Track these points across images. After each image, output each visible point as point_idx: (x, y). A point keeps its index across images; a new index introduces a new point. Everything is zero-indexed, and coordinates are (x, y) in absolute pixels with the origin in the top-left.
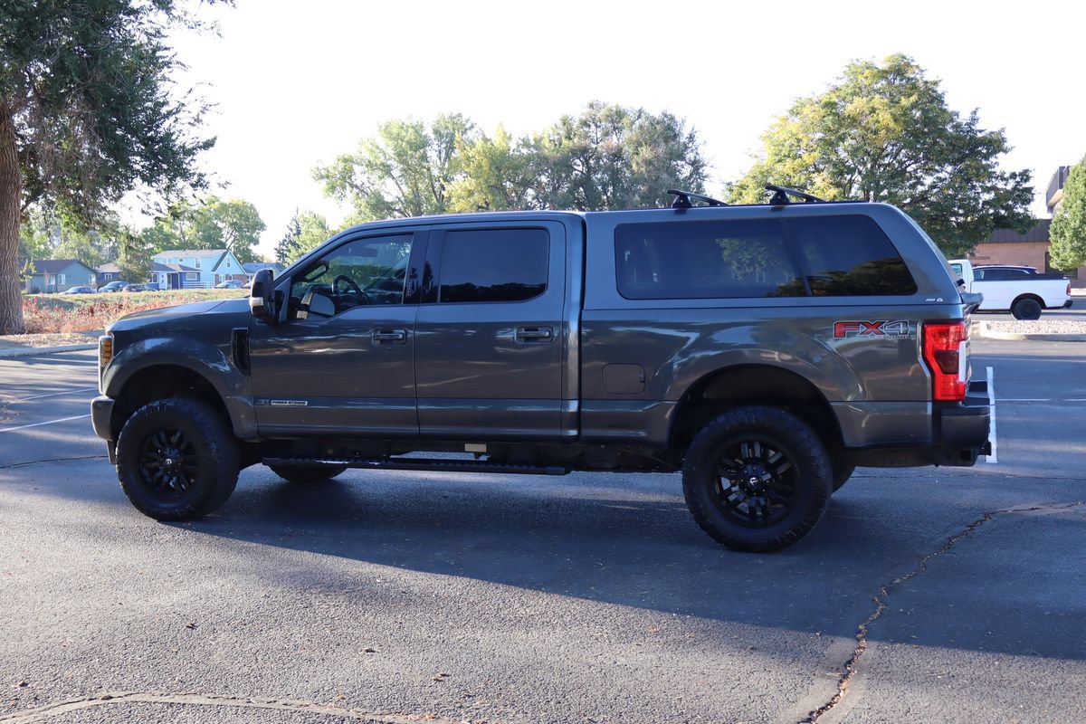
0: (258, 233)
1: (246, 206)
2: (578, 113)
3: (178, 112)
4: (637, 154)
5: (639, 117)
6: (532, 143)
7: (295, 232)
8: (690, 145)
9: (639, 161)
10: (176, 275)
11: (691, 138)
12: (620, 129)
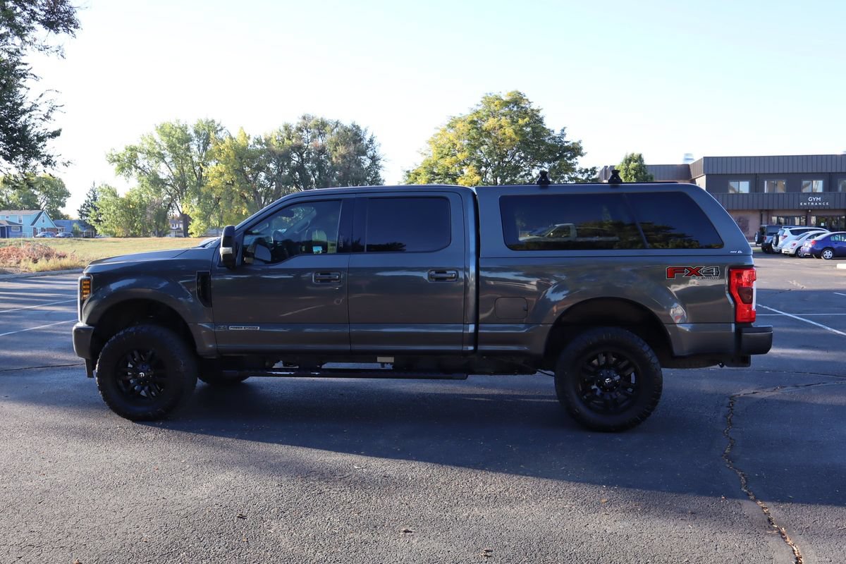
0: (65, 199)
1: (56, 180)
2: (295, 122)
3: (31, 110)
4: (336, 151)
5: (337, 126)
6: (264, 141)
7: (92, 198)
8: (371, 146)
9: (337, 155)
10: (4, 227)
11: (371, 141)
12: (324, 134)
